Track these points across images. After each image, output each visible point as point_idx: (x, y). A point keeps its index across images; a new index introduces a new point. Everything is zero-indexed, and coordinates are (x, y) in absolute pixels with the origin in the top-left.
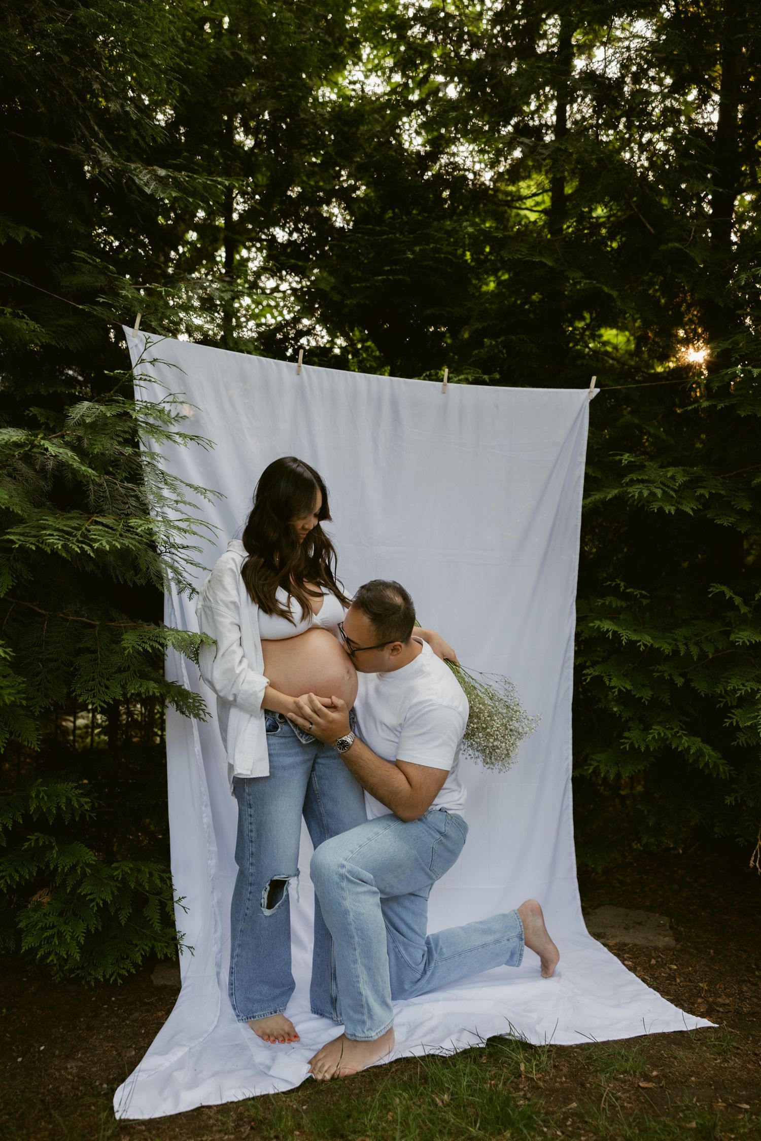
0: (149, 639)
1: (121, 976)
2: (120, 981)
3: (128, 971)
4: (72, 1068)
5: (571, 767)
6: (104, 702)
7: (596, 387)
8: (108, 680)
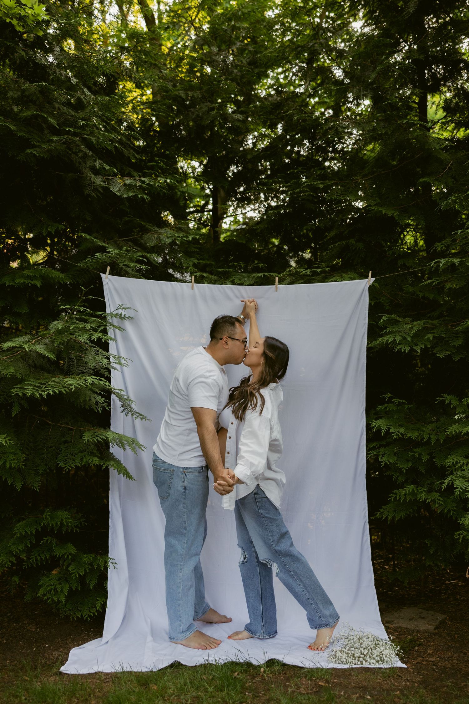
0: (96, 436)
1: (90, 616)
2: (89, 619)
3: (94, 614)
4: (55, 654)
5: (367, 515)
6: (70, 467)
7: (372, 277)
8: (75, 456)
